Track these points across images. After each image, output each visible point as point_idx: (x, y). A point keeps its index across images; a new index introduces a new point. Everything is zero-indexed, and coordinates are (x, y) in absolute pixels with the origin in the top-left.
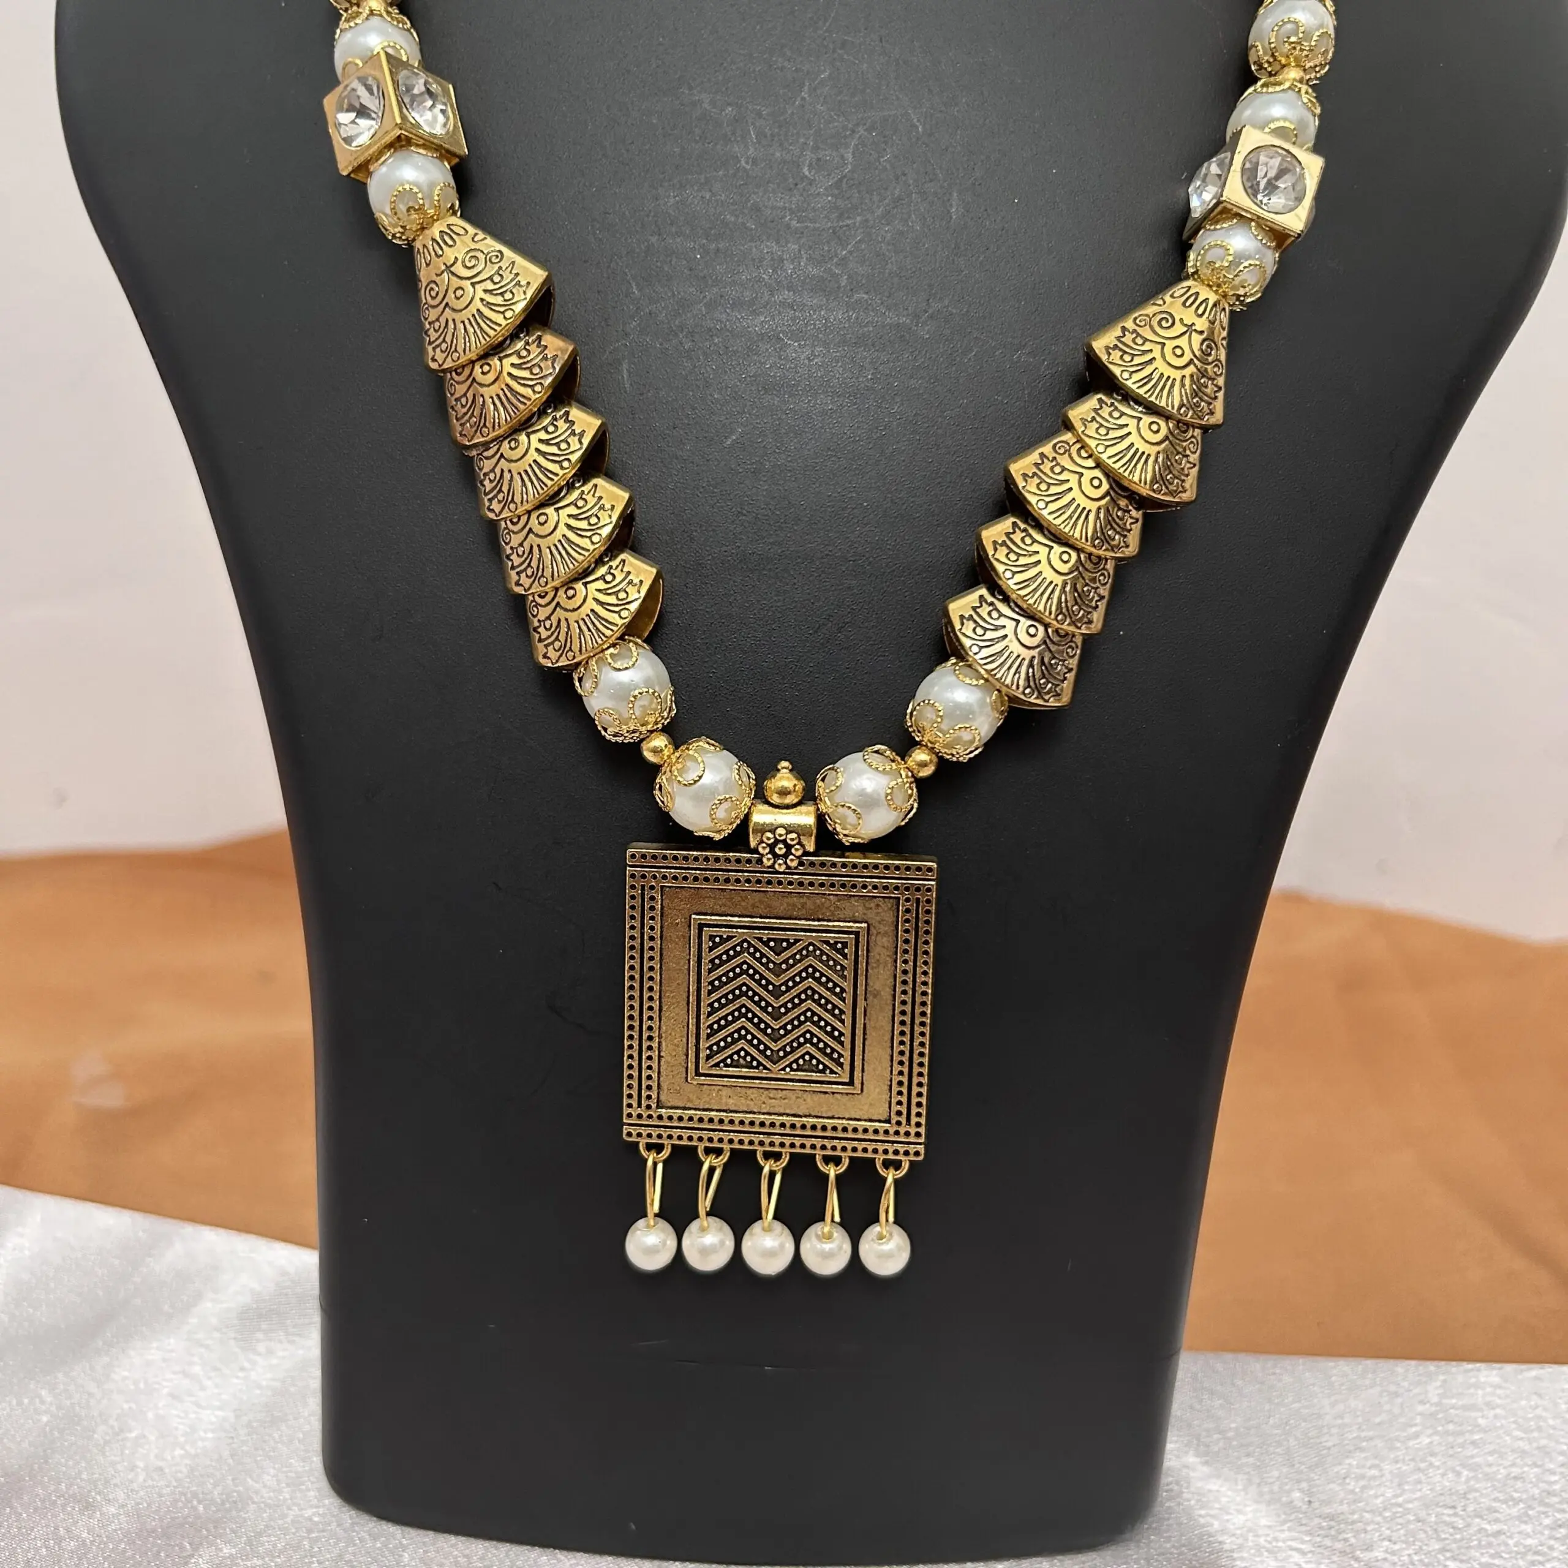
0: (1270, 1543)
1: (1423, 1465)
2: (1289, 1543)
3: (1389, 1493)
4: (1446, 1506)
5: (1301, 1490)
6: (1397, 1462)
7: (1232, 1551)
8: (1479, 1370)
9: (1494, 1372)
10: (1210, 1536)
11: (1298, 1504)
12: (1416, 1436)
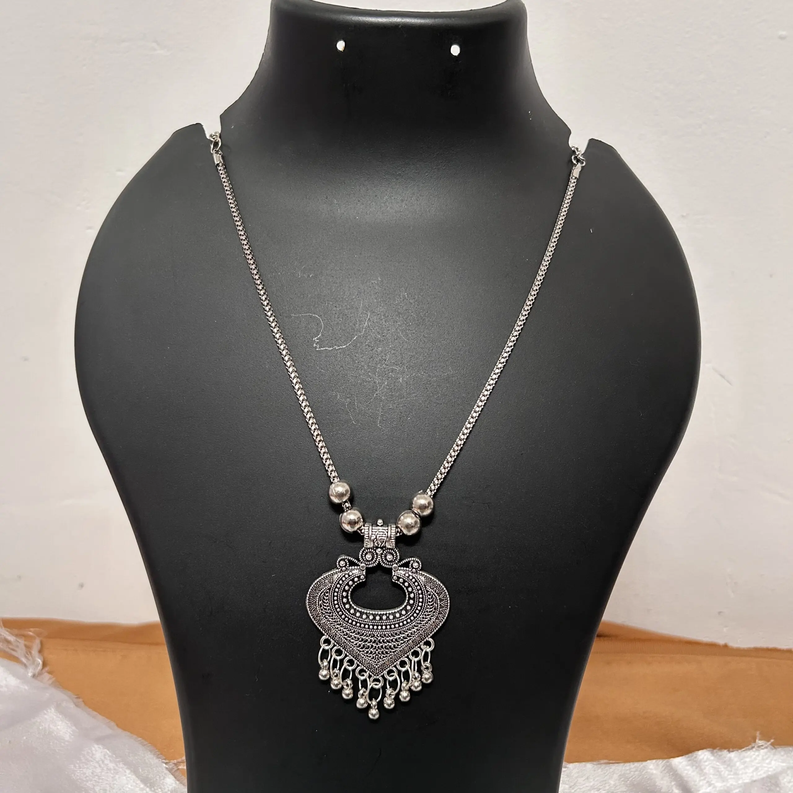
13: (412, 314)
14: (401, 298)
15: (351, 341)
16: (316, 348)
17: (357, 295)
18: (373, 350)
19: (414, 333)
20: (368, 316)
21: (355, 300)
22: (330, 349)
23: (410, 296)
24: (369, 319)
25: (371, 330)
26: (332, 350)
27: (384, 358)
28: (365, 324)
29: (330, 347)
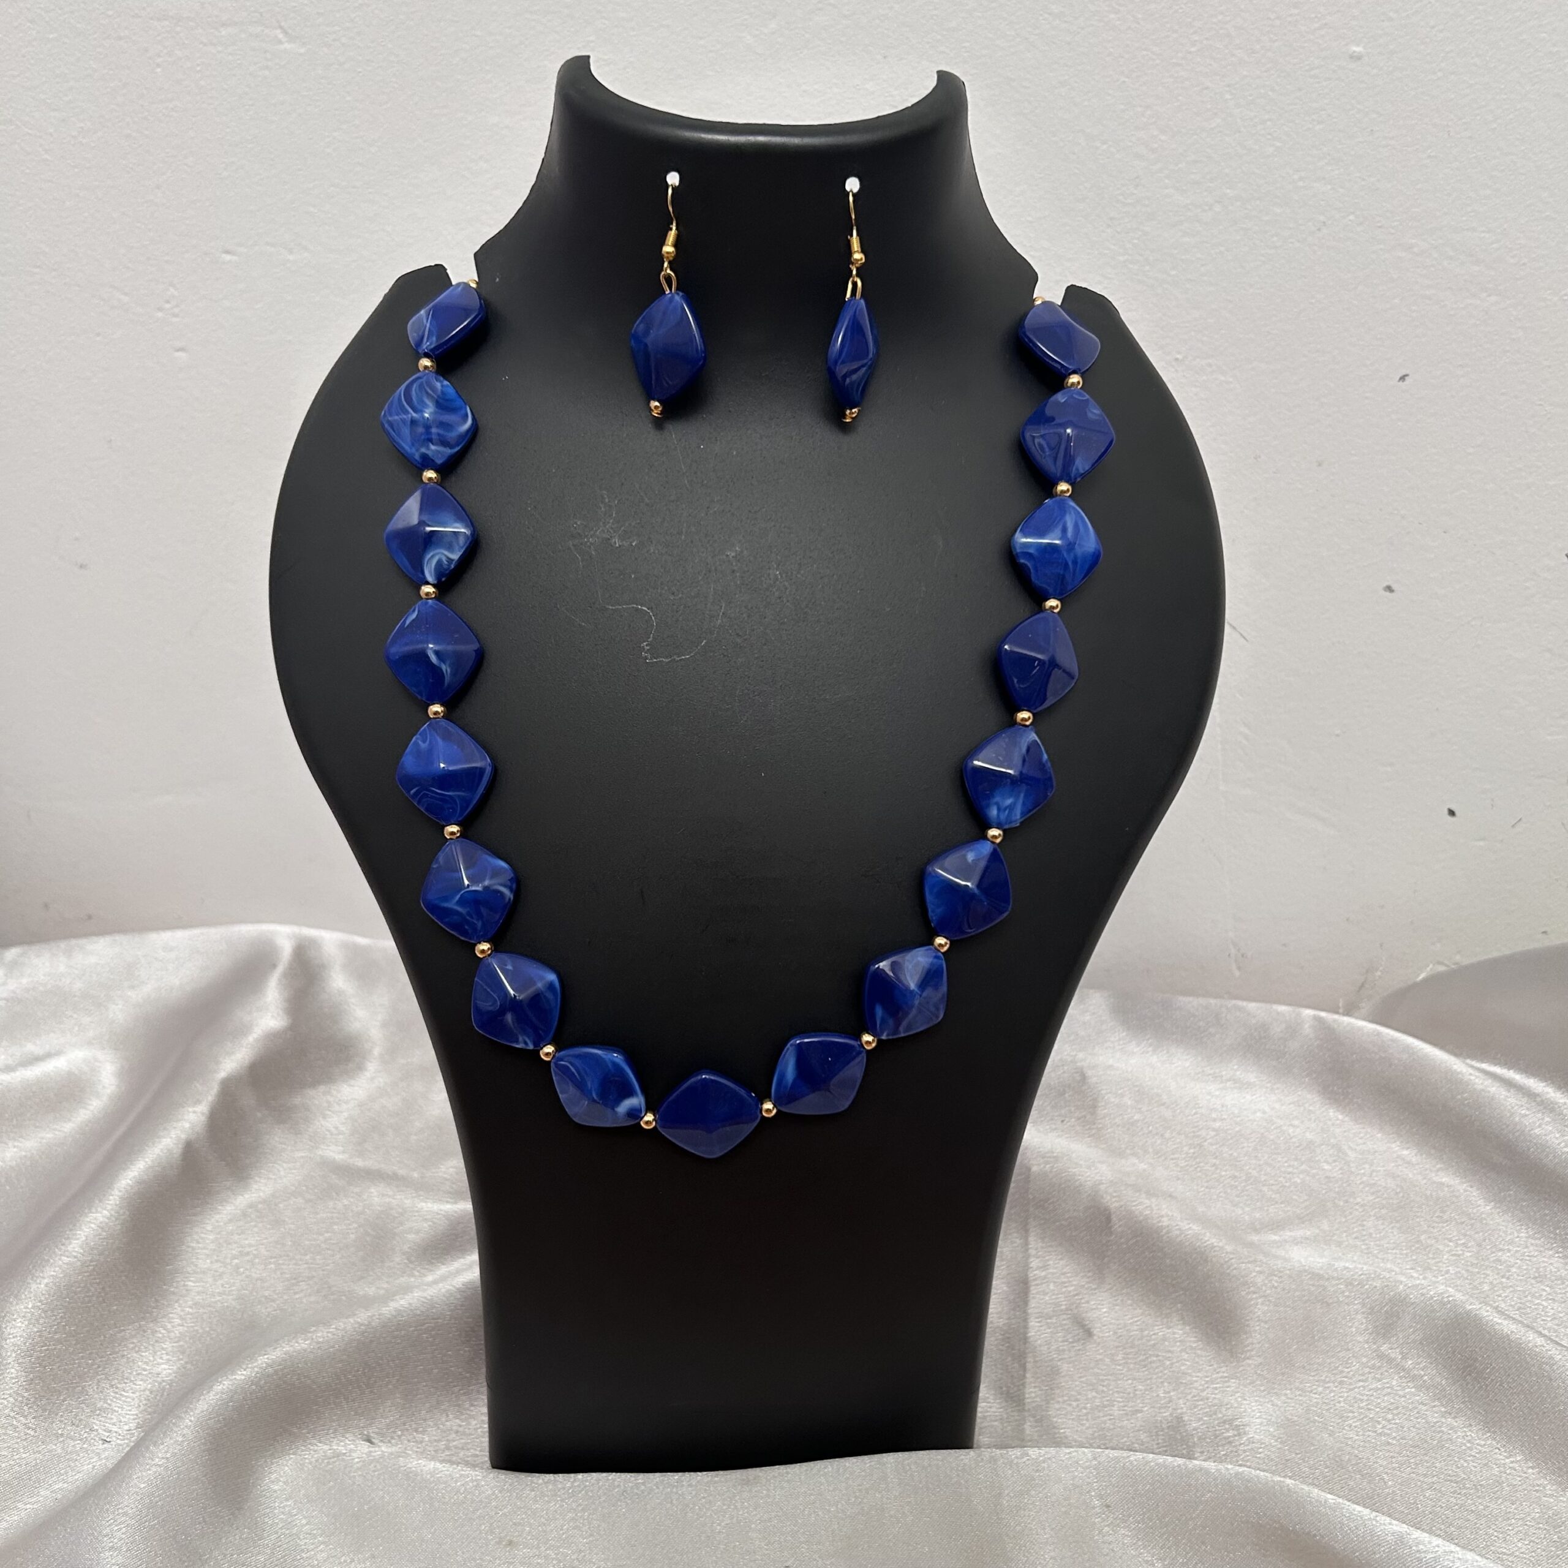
13: (788, 604)
14: (770, 579)
15: (697, 647)
16: (646, 658)
17: (705, 574)
18: (730, 661)
19: (790, 635)
20: (721, 607)
21: (702, 583)
22: (667, 660)
23: (784, 576)
24: (723, 614)
25: (727, 630)
26: (669, 662)
27: (746, 673)
28: (717, 620)
29: (667, 658)
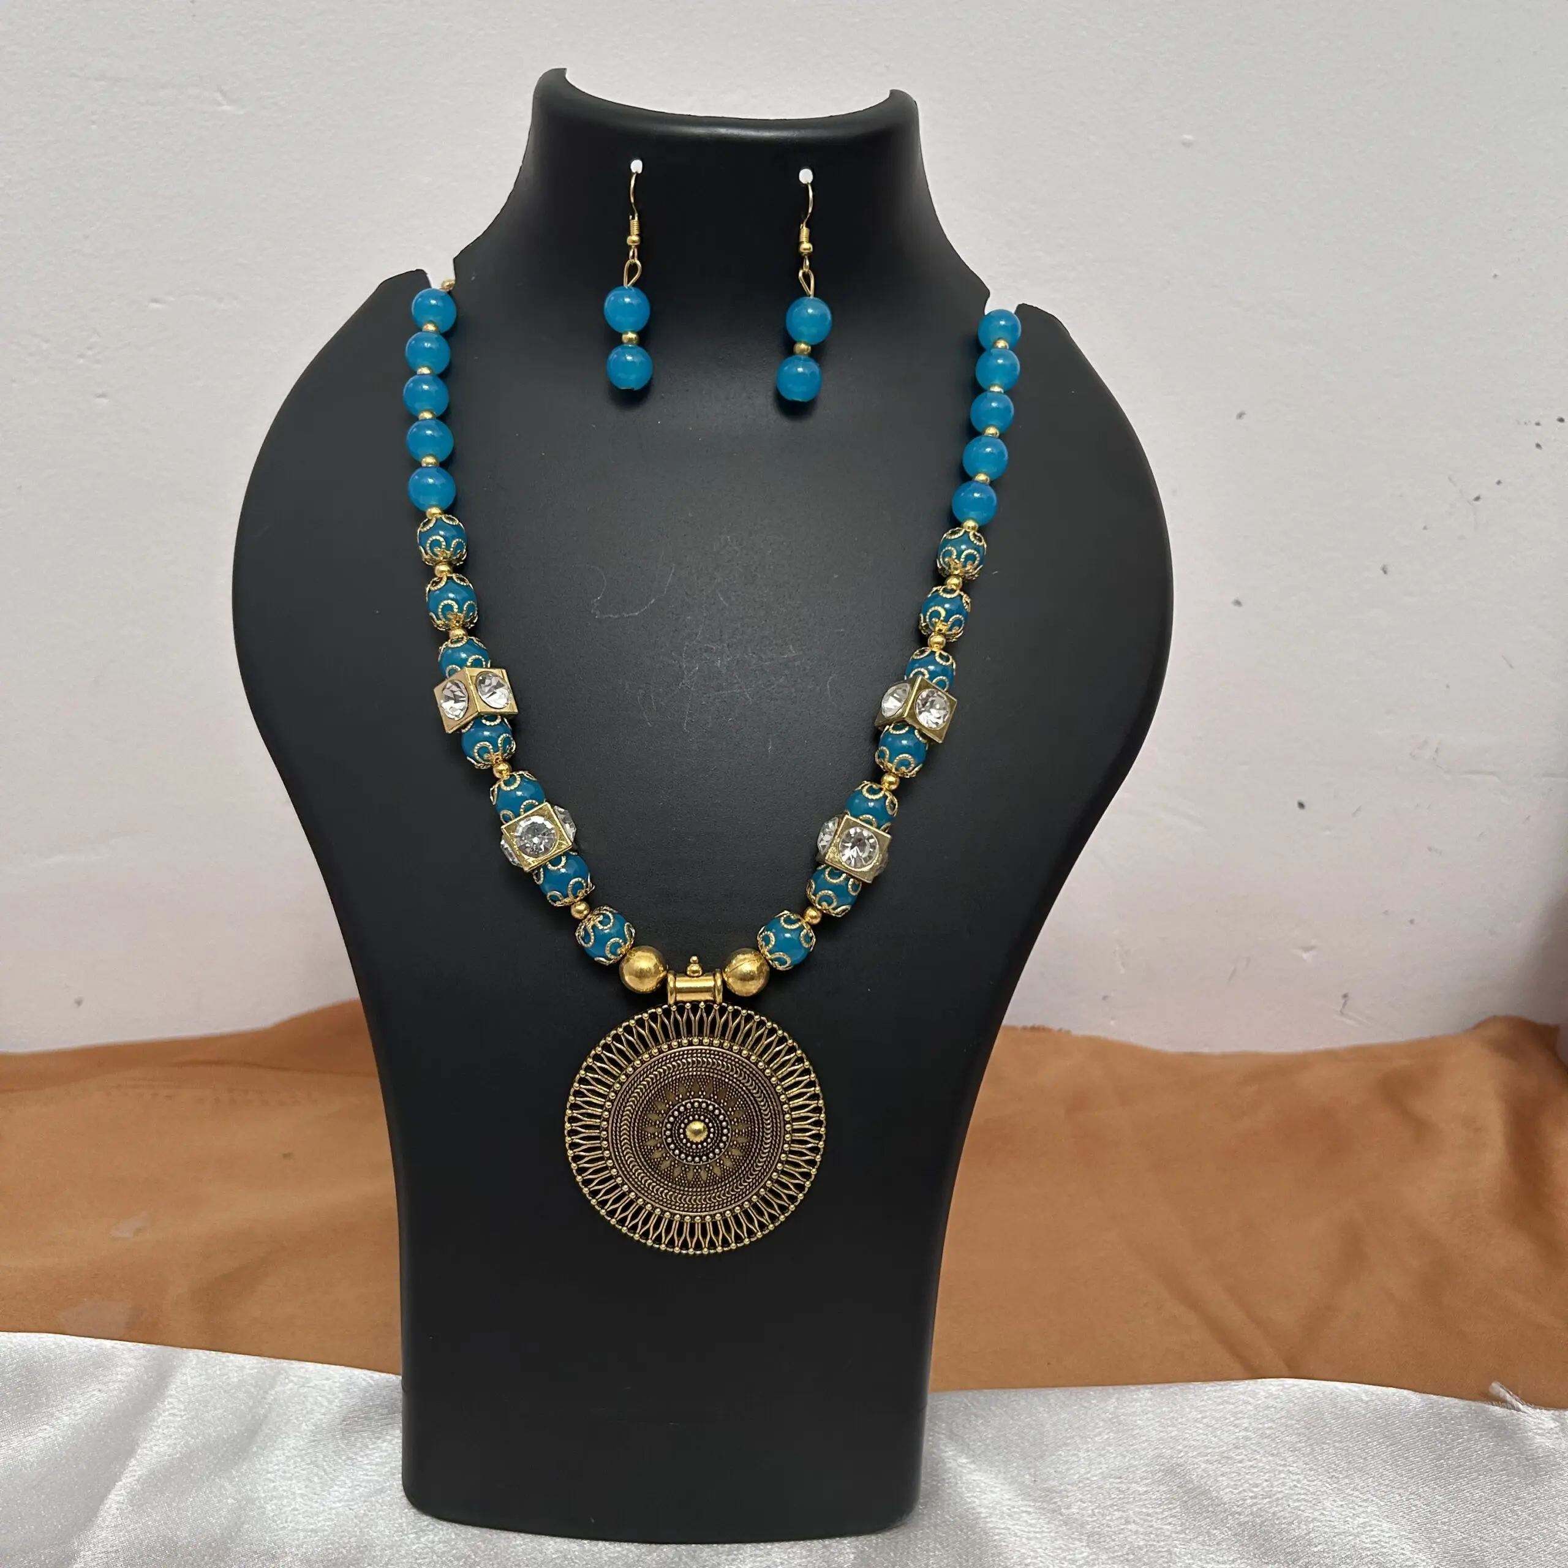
0: (1009, 1509)
1: (1103, 1452)
2: (1021, 1508)
3: (1083, 1471)
4: (1116, 1478)
5: (1030, 1474)
6: (1088, 1451)
7: (986, 1518)
8: (1139, 1390)
9: (1147, 1391)
10: (974, 1509)
11: (1027, 1482)
12: (1100, 1434)
13: (738, 567)
14: (720, 544)
15: (646, 605)
16: (595, 615)
17: (657, 538)
18: (679, 618)
20: (671, 569)
21: (654, 545)
22: (616, 617)
24: (673, 574)
25: (677, 589)
26: (619, 618)
27: (694, 631)
28: (667, 580)
29: (616, 614)
